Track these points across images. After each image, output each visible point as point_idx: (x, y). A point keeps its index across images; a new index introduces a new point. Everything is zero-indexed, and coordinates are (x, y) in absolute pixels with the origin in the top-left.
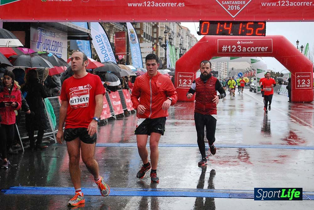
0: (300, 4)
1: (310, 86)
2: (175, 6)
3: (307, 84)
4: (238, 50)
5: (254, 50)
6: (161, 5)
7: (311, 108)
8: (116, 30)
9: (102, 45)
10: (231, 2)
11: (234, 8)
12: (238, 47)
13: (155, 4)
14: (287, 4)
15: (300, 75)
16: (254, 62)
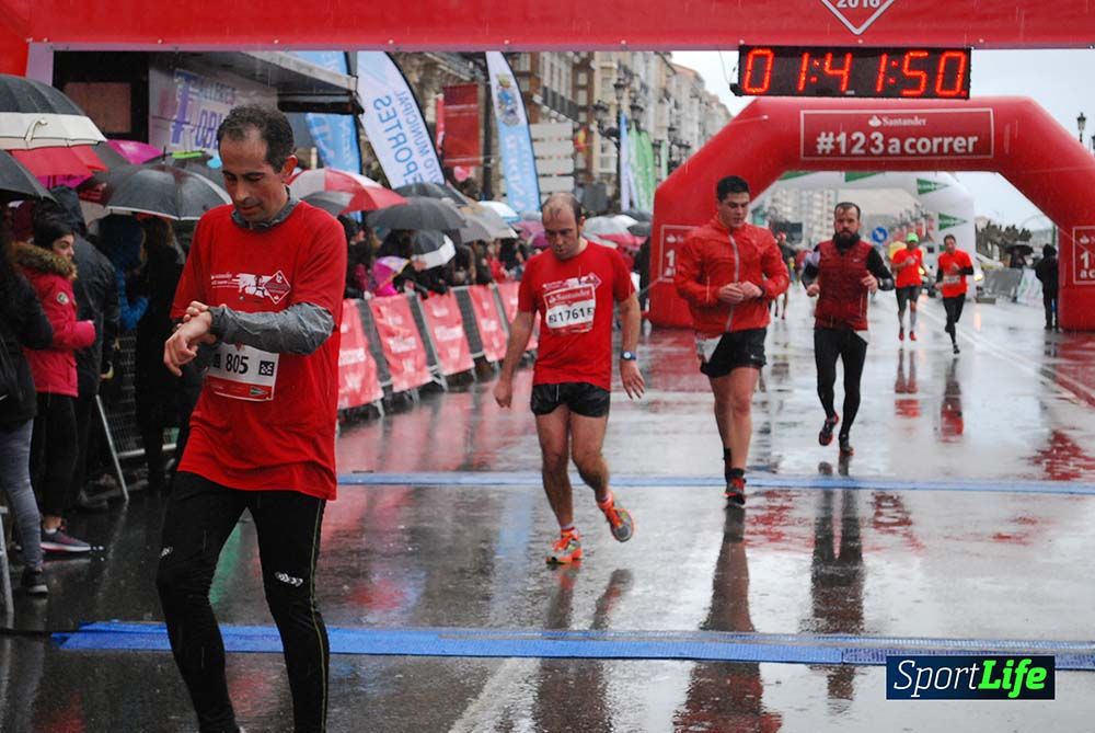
4: (873, 150)
5: (928, 148)
8: (447, 79)
9: (396, 131)
15: (1088, 233)
16: (930, 190)
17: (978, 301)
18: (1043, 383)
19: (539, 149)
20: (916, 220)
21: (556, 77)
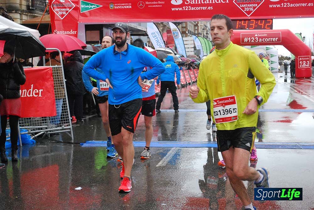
0: (297, 5)
1: (309, 66)
2: (206, 9)
3: (307, 65)
4: (256, 41)
5: (268, 40)
6: (195, 8)
7: (310, 82)
8: (168, 28)
9: (156, 39)
10: (247, 5)
11: (249, 9)
12: (256, 38)
13: (191, 8)
14: (288, 6)
15: (301, 58)
16: (268, 49)
17: (279, 72)
18: (291, 89)
19: (185, 43)
20: (266, 56)
21: (191, 28)
